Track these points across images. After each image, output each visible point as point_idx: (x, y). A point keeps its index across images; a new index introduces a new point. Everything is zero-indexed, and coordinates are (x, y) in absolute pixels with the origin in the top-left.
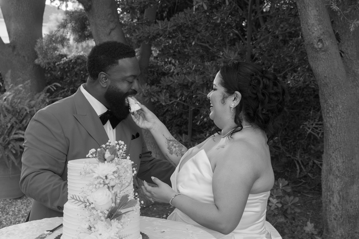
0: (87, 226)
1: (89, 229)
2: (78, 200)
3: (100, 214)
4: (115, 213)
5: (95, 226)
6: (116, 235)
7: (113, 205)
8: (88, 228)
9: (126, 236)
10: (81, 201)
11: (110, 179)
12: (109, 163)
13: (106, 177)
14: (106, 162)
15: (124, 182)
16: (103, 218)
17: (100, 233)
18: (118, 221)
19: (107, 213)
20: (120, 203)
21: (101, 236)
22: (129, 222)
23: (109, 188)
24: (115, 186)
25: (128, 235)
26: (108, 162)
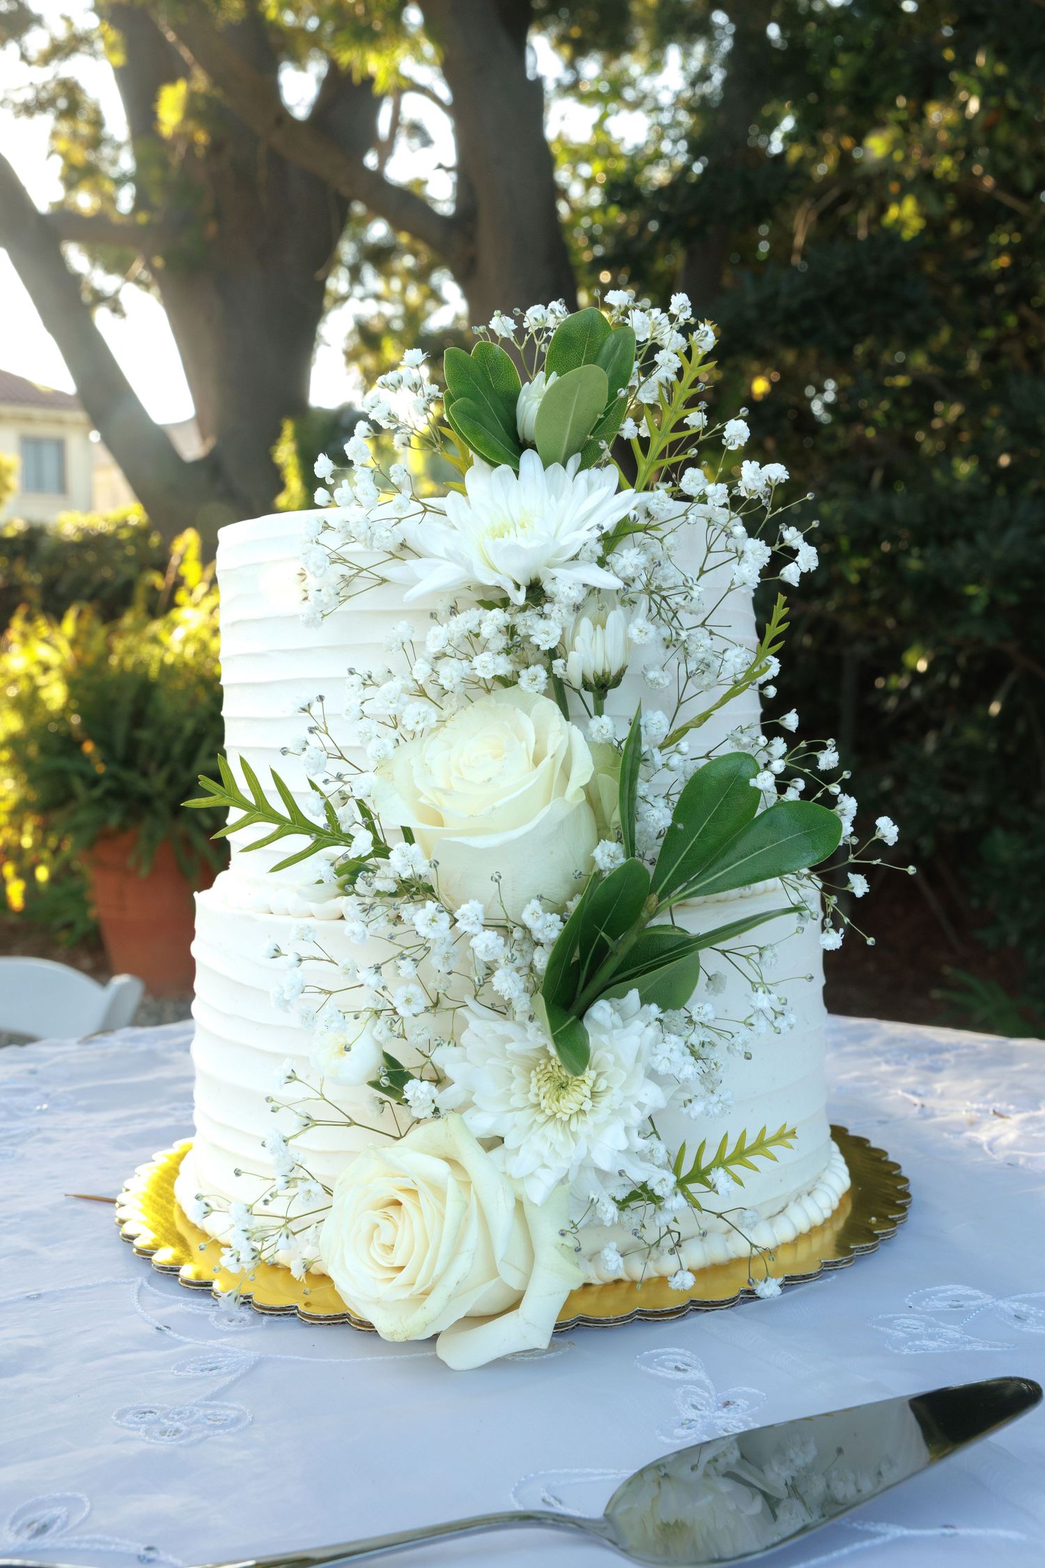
0: (365, 1061)
1: (386, 1090)
2: (273, 817)
3: (486, 943)
4: (631, 938)
5: (444, 1058)
6: (640, 1143)
7: (609, 855)
8: (375, 1085)
9: (741, 1154)
10: (298, 823)
11: (577, 608)
12: (557, 466)
13: (536, 593)
14: (530, 460)
15: (702, 644)
16: (507, 983)
17: (484, 1123)
18: (654, 1009)
19: (549, 928)
20: (671, 837)
21: (496, 1153)
22: (762, 1025)
23: (559, 690)
24: (617, 681)
25: (761, 1145)
26: (546, 464)
